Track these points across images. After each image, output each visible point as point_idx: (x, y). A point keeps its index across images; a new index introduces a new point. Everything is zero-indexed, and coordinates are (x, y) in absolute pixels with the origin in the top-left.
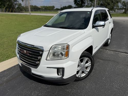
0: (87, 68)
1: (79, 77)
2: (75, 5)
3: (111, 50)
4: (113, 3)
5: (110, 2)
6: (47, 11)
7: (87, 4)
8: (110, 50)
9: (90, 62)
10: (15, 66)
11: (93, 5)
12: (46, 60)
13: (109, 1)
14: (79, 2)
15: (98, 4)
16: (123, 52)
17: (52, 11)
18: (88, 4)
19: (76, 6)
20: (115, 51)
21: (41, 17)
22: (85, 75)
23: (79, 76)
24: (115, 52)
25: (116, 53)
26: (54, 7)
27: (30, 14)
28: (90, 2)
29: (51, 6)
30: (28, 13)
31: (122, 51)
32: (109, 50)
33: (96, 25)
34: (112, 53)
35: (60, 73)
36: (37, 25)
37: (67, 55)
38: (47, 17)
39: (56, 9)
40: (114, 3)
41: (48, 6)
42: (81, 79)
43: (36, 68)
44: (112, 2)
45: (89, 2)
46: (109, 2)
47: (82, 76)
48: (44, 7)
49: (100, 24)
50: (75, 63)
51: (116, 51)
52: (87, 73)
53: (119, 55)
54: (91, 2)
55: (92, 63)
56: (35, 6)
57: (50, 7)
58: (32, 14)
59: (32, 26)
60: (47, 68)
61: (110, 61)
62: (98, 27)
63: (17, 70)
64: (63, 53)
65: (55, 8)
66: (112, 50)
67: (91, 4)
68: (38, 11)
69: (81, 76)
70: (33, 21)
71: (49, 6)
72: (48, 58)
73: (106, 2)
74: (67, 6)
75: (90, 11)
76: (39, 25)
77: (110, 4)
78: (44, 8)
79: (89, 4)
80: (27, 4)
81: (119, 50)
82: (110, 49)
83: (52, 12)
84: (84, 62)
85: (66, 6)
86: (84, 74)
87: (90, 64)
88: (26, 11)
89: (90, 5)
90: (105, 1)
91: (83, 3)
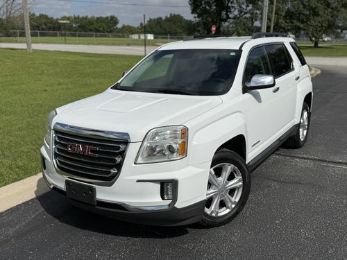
0: (232, 192)
1: (214, 215)
2: (194, 15)
3: (309, 159)
4: (329, 10)
5: (319, 5)
6: (91, 36)
7: (236, 13)
8: (305, 158)
9: (241, 177)
10: (27, 202)
11: (260, 16)
12: (135, 164)
13: (314, 3)
14: (210, 7)
15: (276, 13)
16: (341, 163)
17: (110, 35)
18: (241, 12)
19: (197, 19)
20: (319, 160)
21: (70, 58)
22: (228, 211)
23: (212, 212)
24: (318, 163)
25: (321, 166)
26: (113, 20)
27: (29, 46)
28: (248, 6)
29: (104, 16)
30: (21, 42)
31: (340, 161)
32: (303, 158)
33: (252, 84)
34: (311, 164)
35: (168, 195)
36: (64, 87)
37: (183, 151)
38: (96, 59)
39: (124, 27)
40: (332, 8)
41: (93, 17)
42: (218, 221)
43: (110, 185)
44: (328, 5)
45: (244, 6)
46: (314, 6)
47: (220, 215)
48: (77, 19)
49: (263, 82)
50: (201, 170)
51: (323, 161)
52: (233, 206)
53: (328, 171)
54: (250, 7)
55: (244, 180)
56: (41, 16)
57: (100, 20)
58: (35, 46)
59: (46, 90)
60: (138, 181)
61: (300, 183)
62: (259, 90)
63: (36, 211)
64: (174, 146)
65: (119, 26)
66: (312, 159)
67: (252, 14)
68: (55, 35)
69: (217, 213)
70: (46, 71)
71: (97, 16)
72: (140, 160)
73: (305, 6)
74: (164, 18)
75: (238, 49)
76: (70, 86)
77: (321, 13)
78: (76, 23)
79: (246, 13)
80: (13, 11)
81: (331, 158)
82: (304, 156)
83: (110, 39)
84: (225, 174)
85: (161, 18)
86: (225, 208)
87: (239, 181)
88: (7, 36)
89: (248, 15)
90: (302, 4)
91: (223, 9)
